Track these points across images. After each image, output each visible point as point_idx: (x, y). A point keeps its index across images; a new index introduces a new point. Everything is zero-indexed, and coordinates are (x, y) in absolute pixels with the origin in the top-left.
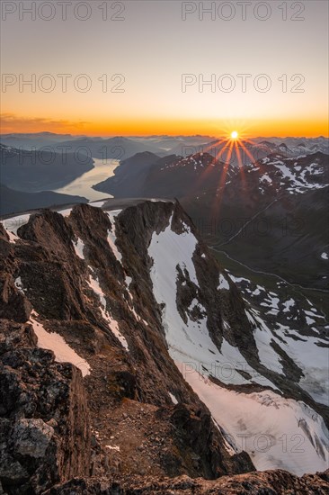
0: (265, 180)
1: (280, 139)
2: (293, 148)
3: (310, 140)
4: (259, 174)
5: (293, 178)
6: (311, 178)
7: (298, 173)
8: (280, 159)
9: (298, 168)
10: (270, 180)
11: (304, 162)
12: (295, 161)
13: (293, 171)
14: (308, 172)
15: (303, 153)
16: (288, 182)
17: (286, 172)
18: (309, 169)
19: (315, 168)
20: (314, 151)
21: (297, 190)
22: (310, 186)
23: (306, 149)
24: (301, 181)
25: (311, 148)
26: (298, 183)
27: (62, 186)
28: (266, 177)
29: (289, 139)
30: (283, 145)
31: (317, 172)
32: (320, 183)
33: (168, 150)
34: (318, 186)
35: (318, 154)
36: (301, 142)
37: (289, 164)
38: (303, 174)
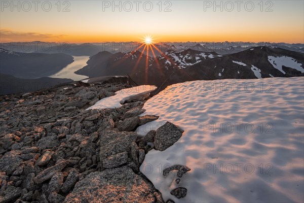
0: (168, 63)
1: (171, 43)
2: (178, 48)
3: (184, 43)
4: (165, 59)
5: (180, 61)
6: (188, 61)
7: (182, 59)
8: (173, 53)
9: (181, 57)
10: (170, 63)
11: (184, 53)
12: (180, 53)
13: (180, 58)
14: (186, 58)
15: (182, 49)
16: (178, 63)
17: (177, 59)
18: (186, 57)
19: (189, 56)
20: (187, 48)
21: (182, 67)
22: (188, 64)
23: (183, 48)
24: (183, 62)
25: (185, 47)
26: (182, 64)
27: (54, 73)
28: (168, 61)
29: (175, 43)
30: (173, 46)
31: (189, 58)
32: (192, 63)
34: (191, 64)
35: (189, 50)
36: (181, 44)
37: (177, 55)
38: (184, 59)
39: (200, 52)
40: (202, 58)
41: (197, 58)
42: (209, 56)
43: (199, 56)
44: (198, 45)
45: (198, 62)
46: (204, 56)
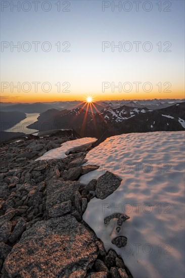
0: (106, 118)
2: (114, 105)
3: (120, 101)
4: (104, 115)
5: (117, 116)
6: (123, 116)
7: (118, 114)
8: (111, 109)
9: (118, 112)
10: (108, 117)
11: (120, 109)
12: (116, 109)
13: (116, 113)
14: (122, 113)
15: (118, 106)
16: (115, 118)
17: (114, 114)
19: (124, 112)
20: (122, 105)
21: (119, 120)
22: (124, 118)
23: (119, 104)
26: (119, 118)
28: (106, 116)
29: (112, 101)
30: (110, 103)
31: (125, 113)
33: (63, 107)
34: (126, 118)
35: (124, 106)
36: (117, 102)
37: (114, 110)
38: (120, 114)
39: (133, 108)
40: (135, 113)
41: (131, 113)
42: (141, 111)
43: (133, 111)
44: (132, 102)
45: (132, 116)
46: (137, 111)
